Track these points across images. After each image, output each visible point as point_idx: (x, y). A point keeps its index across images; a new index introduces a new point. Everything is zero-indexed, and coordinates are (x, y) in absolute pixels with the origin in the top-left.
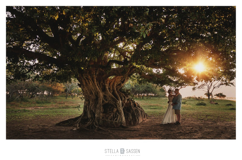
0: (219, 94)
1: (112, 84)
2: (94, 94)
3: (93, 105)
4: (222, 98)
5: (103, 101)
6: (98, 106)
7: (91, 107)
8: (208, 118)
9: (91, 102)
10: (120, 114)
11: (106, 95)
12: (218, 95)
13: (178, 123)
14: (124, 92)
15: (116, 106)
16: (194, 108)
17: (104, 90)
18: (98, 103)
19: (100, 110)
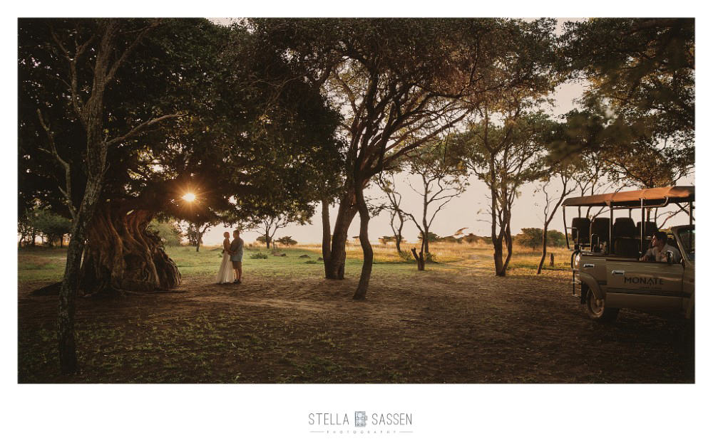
0: (284, 238)
1: (132, 222)
2: (107, 239)
3: (107, 257)
4: (290, 246)
5: (123, 251)
6: (116, 258)
7: (102, 260)
8: (278, 274)
9: (102, 253)
10: (151, 270)
11: (127, 241)
12: (282, 241)
13: (238, 282)
14: (151, 236)
15: (145, 258)
16: (248, 263)
17: (122, 232)
18: (114, 254)
19: (121, 264)
